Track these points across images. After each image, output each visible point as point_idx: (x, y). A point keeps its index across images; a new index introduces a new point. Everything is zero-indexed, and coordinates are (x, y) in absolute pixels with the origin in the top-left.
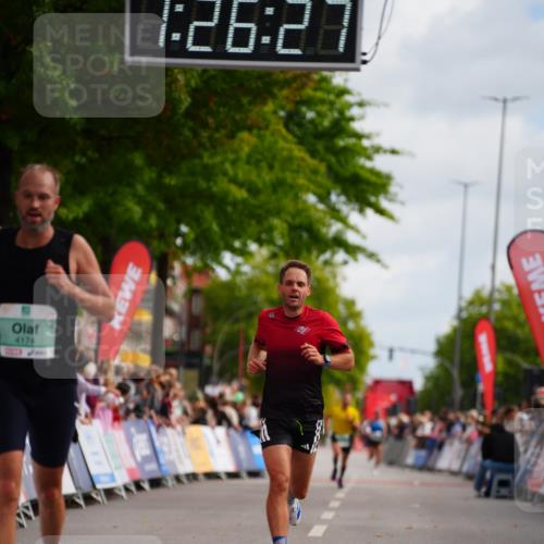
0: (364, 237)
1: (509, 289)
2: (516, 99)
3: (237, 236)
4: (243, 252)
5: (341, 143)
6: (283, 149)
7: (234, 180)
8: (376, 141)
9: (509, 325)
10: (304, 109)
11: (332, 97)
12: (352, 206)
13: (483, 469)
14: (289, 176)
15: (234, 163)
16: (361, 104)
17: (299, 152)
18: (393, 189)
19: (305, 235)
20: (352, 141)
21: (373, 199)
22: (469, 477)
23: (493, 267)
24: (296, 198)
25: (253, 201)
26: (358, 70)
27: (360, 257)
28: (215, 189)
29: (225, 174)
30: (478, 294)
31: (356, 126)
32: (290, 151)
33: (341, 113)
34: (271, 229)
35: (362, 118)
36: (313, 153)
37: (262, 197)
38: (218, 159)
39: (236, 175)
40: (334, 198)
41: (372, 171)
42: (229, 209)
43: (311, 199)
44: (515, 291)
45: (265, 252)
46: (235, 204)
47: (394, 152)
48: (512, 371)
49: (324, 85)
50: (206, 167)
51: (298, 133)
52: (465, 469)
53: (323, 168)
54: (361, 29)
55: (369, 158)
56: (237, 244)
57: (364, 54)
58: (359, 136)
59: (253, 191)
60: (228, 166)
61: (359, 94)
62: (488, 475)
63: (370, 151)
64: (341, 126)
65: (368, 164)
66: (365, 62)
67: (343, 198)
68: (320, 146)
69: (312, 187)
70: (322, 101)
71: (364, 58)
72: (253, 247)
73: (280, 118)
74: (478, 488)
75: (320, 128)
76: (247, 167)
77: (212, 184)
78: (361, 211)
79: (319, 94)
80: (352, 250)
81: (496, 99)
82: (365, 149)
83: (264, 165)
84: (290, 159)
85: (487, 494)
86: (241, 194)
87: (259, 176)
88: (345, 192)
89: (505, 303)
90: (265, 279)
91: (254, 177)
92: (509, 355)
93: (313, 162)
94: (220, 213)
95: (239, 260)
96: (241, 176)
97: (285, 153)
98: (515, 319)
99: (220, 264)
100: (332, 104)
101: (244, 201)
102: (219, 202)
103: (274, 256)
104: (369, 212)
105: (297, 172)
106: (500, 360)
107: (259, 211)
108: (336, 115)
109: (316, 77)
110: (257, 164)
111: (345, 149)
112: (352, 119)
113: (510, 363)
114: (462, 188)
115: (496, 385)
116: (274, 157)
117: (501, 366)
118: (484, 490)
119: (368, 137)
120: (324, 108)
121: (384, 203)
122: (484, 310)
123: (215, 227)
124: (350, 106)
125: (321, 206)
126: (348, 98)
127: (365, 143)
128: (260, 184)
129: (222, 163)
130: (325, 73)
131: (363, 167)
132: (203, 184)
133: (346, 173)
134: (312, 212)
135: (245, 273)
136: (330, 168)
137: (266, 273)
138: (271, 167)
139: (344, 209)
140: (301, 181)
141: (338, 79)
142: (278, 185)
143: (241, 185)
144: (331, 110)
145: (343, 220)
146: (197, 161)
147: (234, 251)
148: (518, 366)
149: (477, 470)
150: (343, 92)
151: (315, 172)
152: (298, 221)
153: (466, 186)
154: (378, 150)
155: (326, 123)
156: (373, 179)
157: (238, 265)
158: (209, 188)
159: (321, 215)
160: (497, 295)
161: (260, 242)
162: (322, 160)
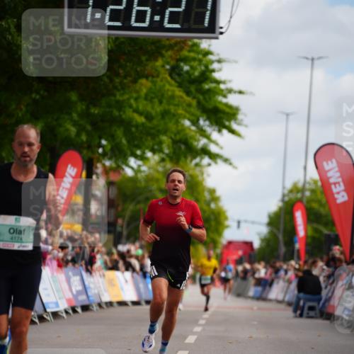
0: (221, 148)
1: (315, 182)
2: (320, 58)
3: (138, 147)
4: (142, 158)
5: (206, 87)
6: (168, 90)
7: (136, 111)
8: (229, 86)
9: (315, 205)
10: (182, 64)
11: (200, 56)
12: (213, 128)
13: (299, 299)
14: (172, 109)
15: (136, 99)
16: (219, 61)
17: (179, 92)
18: (240, 117)
19: (183, 147)
20: (213, 85)
21: (227, 123)
22: (289, 304)
23: (305, 168)
24: (177, 122)
25: (148, 124)
26: (217, 38)
27: (219, 161)
28: (124, 116)
29: (131, 106)
30: (295, 185)
31: (216, 75)
32: (173, 91)
33: (207, 67)
34: (161, 143)
35: (220, 70)
36: (188, 93)
37: (155, 122)
38: (126, 97)
39: (138, 107)
40: (201, 122)
41: (227, 105)
42: (133, 129)
43: (187, 123)
44: (320, 184)
45: (157, 158)
46: (137, 126)
47: (240, 92)
48: (317, 235)
49: (195, 48)
50: (118, 102)
51: (178, 79)
52: (287, 299)
53: (194, 103)
54: (219, 11)
55: (225, 96)
56: (139, 152)
57: (221, 28)
58: (218, 82)
59: (149, 117)
60: (132, 101)
61: (218, 54)
62: (302, 303)
63: (225, 92)
64: (206, 75)
65: (224, 100)
66: (221, 33)
67: (207, 123)
68: (193, 88)
69: (187, 115)
70: (194, 59)
71: (221, 30)
72: (149, 154)
73: (167, 70)
74: (295, 311)
75: (192, 77)
76: (145, 102)
77: (122, 113)
78: (220, 131)
79: (192, 54)
80: (214, 157)
81: (307, 58)
82: (222, 90)
83: (156, 100)
84: (173, 97)
85: (301, 315)
86: (141, 120)
87: (153, 108)
88: (208, 118)
89: (313, 191)
90: (157, 175)
91: (149, 108)
92: (315, 225)
93: (188, 99)
94: (127, 132)
95: (140, 163)
96: (141, 108)
97: (170, 93)
98: (319, 202)
99: (128, 165)
100: (200, 61)
101: (143, 124)
102: (127, 125)
103: (163, 160)
104: (225, 131)
105: (177, 105)
106: (309, 228)
107: (153, 131)
108: (203, 68)
109: (190, 43)
110: (151, 101)
111: (209, 90)
112: (213, 71)
113: (316, 230)
114: (285, 117)
115: (307, 244)
116: (163, 95)
117: (310, 233)
118: (299, 312)
119: (224, 82)
120: (195, 64)
121: (234, 126)
122: (299, 195)
123: (124, 141)
124: (212, 62)
125: (193, 128)
126: (211, 57)
127: (222, 86)
128: (153, 113)
129: (129, 99)
130: (196, 41)
131: (220, 102)
132: (116, 113)
133: (210, 106)
134: (187, 131)
135: (144, 171)
136: (199, 103)
137: (158, 171)
138: (161, 102)
139: (209, 130)
140: (180, 111)
141: (204, 44)
142: (165, 114)
143: (141, 114)
144: (200, 65)
145: (208, 137)
146: (113, 98)
147: (136, 157)
148: (321, 232)
149: (294, 300)
150: (208, 53)
151: (189, 105)
152: (178, 137)
153: (288, 115)
154: (230, 91)
155: (197, 73)
156: (227, 110)
157: (139, 166)
158: (121, 116)
159: (193, 133)
160: (307, 186)
161: (154, 151)
162: (194, 98)
